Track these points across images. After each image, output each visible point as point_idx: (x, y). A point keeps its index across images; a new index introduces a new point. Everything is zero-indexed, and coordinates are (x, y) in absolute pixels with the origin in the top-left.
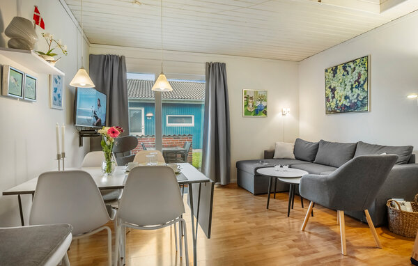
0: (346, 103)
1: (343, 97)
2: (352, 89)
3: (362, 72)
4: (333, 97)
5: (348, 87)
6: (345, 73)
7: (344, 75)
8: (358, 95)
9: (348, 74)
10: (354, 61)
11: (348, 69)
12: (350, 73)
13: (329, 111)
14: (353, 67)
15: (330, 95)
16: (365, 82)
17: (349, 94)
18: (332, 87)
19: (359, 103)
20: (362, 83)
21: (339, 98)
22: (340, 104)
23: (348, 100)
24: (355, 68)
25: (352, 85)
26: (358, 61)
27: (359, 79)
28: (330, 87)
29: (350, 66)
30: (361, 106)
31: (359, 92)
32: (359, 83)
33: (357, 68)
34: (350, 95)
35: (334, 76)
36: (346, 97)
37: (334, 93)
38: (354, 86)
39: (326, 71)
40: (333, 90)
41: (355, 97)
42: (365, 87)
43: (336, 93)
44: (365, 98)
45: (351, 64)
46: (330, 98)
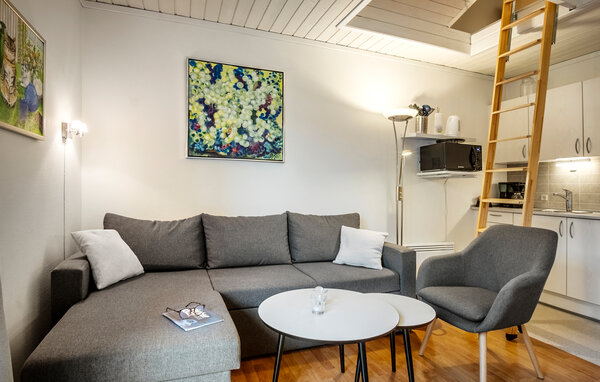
0: (242, 141)
1: (235, 129)
2: (254, 117)
3: (274, 95)
4: (210, 124)
5: (247, 114)
6: (240, 85)
7: (235, 86)
8: (266, 131)
9: (246, 87)
10: (258, 70)
11: (245, 78)
12: (251, 87)
13: (198, 151)
14: (256, 79)
15: (202, 117)
16: (278, 113)
17: (248, 125)
18: (208, 102)
19: (268, 147)
20: (273, 112)
21: (224, 129)
22: (227, 141)
23: (245, 137)
24: (259, 84)
25: (254, 112)
26: (266, 75)
27: (267, 104)
28: (201, 101)
29: (250, 77)
30: (272, 151)
31: (268, 127)
32: (268, 112)
33: (264, 84)
34: (250, 128)
35: (213, 81)
36: (241, 131)
37: (211, 116)
38: (259, 114)
39: (192, 62)
40: (210, 110)
41: (261, 133)
42: (278, 120)
43: (216, 116)
44: (278, 139)
45: (253, 74)
46: (201, 123)
